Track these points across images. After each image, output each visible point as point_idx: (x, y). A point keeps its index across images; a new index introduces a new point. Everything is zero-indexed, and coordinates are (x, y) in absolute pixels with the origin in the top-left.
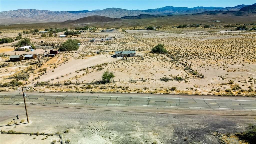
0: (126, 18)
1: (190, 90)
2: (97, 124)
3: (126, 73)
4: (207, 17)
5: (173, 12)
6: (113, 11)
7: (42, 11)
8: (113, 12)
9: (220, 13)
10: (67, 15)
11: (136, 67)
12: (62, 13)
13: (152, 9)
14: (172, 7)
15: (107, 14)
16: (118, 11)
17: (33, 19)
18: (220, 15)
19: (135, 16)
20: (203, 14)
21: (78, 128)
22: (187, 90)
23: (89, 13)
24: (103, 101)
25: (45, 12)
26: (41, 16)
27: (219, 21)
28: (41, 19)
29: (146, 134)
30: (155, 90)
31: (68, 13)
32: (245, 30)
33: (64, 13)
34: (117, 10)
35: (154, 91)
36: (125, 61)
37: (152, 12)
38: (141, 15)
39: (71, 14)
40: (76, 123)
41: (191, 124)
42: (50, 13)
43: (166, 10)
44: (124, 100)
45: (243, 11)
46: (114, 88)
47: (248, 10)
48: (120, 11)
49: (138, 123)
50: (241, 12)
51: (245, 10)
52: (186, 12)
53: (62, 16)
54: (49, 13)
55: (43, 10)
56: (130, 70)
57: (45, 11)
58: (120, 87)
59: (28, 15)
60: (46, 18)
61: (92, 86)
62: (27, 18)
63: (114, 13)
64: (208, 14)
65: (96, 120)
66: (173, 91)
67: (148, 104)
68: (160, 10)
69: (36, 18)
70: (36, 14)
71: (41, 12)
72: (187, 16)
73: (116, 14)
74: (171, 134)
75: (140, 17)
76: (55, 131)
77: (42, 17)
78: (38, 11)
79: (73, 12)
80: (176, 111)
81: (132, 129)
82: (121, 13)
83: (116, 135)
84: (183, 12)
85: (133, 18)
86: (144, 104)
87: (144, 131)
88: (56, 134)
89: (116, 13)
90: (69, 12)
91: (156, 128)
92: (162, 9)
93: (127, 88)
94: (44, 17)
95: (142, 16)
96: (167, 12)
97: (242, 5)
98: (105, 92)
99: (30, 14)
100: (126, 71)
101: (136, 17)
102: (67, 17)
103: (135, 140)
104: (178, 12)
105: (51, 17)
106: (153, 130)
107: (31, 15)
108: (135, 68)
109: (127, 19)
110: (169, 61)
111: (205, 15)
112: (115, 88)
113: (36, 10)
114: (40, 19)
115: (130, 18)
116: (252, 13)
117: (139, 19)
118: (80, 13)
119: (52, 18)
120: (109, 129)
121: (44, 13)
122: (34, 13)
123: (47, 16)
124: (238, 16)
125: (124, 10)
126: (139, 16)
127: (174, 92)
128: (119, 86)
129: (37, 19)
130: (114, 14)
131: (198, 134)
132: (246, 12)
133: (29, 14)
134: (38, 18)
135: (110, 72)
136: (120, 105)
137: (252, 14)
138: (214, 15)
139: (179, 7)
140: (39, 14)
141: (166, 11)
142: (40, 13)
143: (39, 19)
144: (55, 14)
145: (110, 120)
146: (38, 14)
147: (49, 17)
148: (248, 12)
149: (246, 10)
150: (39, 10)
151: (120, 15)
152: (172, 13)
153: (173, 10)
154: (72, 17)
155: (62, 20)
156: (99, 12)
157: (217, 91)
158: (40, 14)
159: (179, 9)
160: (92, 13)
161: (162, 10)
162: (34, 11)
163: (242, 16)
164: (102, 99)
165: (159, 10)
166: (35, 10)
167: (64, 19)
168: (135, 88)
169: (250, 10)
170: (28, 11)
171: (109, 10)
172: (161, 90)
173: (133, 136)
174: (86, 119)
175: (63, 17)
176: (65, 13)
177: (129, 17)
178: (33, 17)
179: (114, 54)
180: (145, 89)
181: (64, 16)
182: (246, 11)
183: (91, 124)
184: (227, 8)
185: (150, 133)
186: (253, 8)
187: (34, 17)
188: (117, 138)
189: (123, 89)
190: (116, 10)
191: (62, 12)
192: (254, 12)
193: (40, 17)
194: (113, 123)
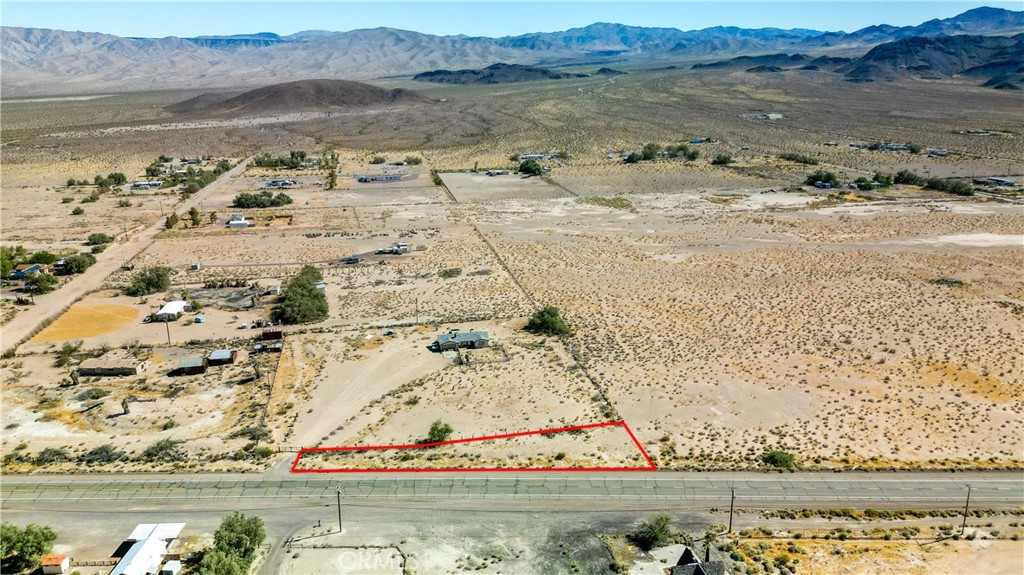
0: (439, 77)
1: (589, 458)
2: (442, 529)
3: (473, 414)
4: (743, 83)
5: (624, 47)
6: (381, 42)
7: (79, 37)
8: (382, 46)
9: (796, 64)
10: (188, 53)
11: (491, 391)
12: (166, 46)
13: (538, 36)
14: (618, 25)
15: (356, 56)
16: (402, 40)
17: (42, 75)
18: (792, 72)
19: (474, 72)
20: (732, 65)
21: (418, 536)
22: (585, 458)
23: (282, 49)
24: (441, 489)
25: (93, 40)
26: (77, 59)
27: (780, 116)
28: (77, 73)
29: (512, 540)
30: (530, 459)
31: (192, 46)
32: (832, 187)
33: (176, 44)
34: (399, 40)
35: (528, 462)
36: (464, 368)
37: (540, 49)
38: (495, 67)
39: (204, 51)
40: (412, 529)
41: (574, 523)
42: (114, 43)
43: (595, 38)
44: (476, 486)
45: (875, 63)
46: (453, 456)
47: (896, 57)
48: (409, 42)
49: (501, 525)
50: (868, 67)
51: (881, 58)
52: (673, 49)
53: (166, 61)
54: (109, 48)
55: (83, 34)
56: (480, 404)
57: (90, 35)
58: (465, 455)
59: (15, 53)
60: (99, 67)
61: (412, 453)
62: (16, 68)
63: (386, 49)
64: (748, 71)
65: (439, 523)
66: (560, 462)
67: (516, 493)
68: (571, 38)
69: (53, 69)
70: (53, 50)
71: (73, 41)
72: (674, 73)
73: (394, 53)
74: (544, 539)
75: (492, 75)
76: (387, 543)
77: (80, 63)
78: (61, 37)
79: (214, 42)
80: (558, 503)
81: (493, 534)
82: (415, 50)
83: (472, 544)
84: (659, 50)
85: (463, 78)
86: (509, 492)
87: (509, 537)
88: (391, 546)
89: (395, 49)
90: (196, 40)
91: (526, 532)
92: (578, 34)
93: (478, 457)
94: (90, 62)
95: (501, 72)
96: (599, 46)
97: (882, 26)
98: (438, 467)
99: (25, 47)
100: (471, 406)
101: (479, 76)
102: (190, 62)
103: (498, 549)
104: (644, 48)
105: (120, 62)
106: (521, 534)
107: (32, 55)
108: (490, 396)
109: (441, 81)
110: (566, 366)
111: (739, 74)
112: (456, 458)
113: (50, 31)
114: (73, 73)
115: (452, 77)
116: (908, 69)
117: (489, 82)
118: (244, 48)
119: (125, 71)
120: (461, 536)
121: (86, 46)
122: (42, 46)
123: (100, 57)
124: (857, 81)
125: (427, 36)
126: (487, 72)
127: (561, 464)
128: (463, 454)
129: (58, 74)
130: (385, 55)
131: (579, 537)
132: (887, 67)
133: (18, 46)
134: (62, 68)
135: (443, 422)
136: (470, 495)
137: (907, 73)
138: (770, 73)
139: (646, 29)
140: (66, 50)
141: (594, 41)
142: (72, 46)
143: (68, 72)
144: (135, 49)
145: (460, 522)
146: (61, 49)
147: (112, 63)
148: (895, 65)
149: (886, 58)
150: (63, 32)
151: (412, 58)
152: (618, 52)
153: (624, 40)
154: (213, 64)
155: (169, 80)
156: (325, 45)
157: (634, 459)
158: (70, 49)
159: (644, 34)
160: (295, 49)
161: (579, 38)
162: (42, 38)
163: (872, 81)
164: (438, 484)
165: (569, 37)
166: (46, 32)
167: (177, 74)
168: (494, 456)
169: (901, 56)
170: (13, 34)
171: (366, 37)
172: (539, 460)
173: (495, 544)
174: (425, 522)
175: (172, 62)
176: (178, 48)
177: (450, 73)
178: (41, 65)
179: (434, 336)
180: (512, 458)
181: (175, 59)
182: (887, 61)
183: (433, 530)
184: (827, 37)
185: (518, 539)
186: (910, 52)
187: (45, 64)
188: (473, 547)
189: (472, 460)
190: (393, 37)
191: (168, 40)
192: (913, 65)
193: (73, 64)
194: (465, 527)
